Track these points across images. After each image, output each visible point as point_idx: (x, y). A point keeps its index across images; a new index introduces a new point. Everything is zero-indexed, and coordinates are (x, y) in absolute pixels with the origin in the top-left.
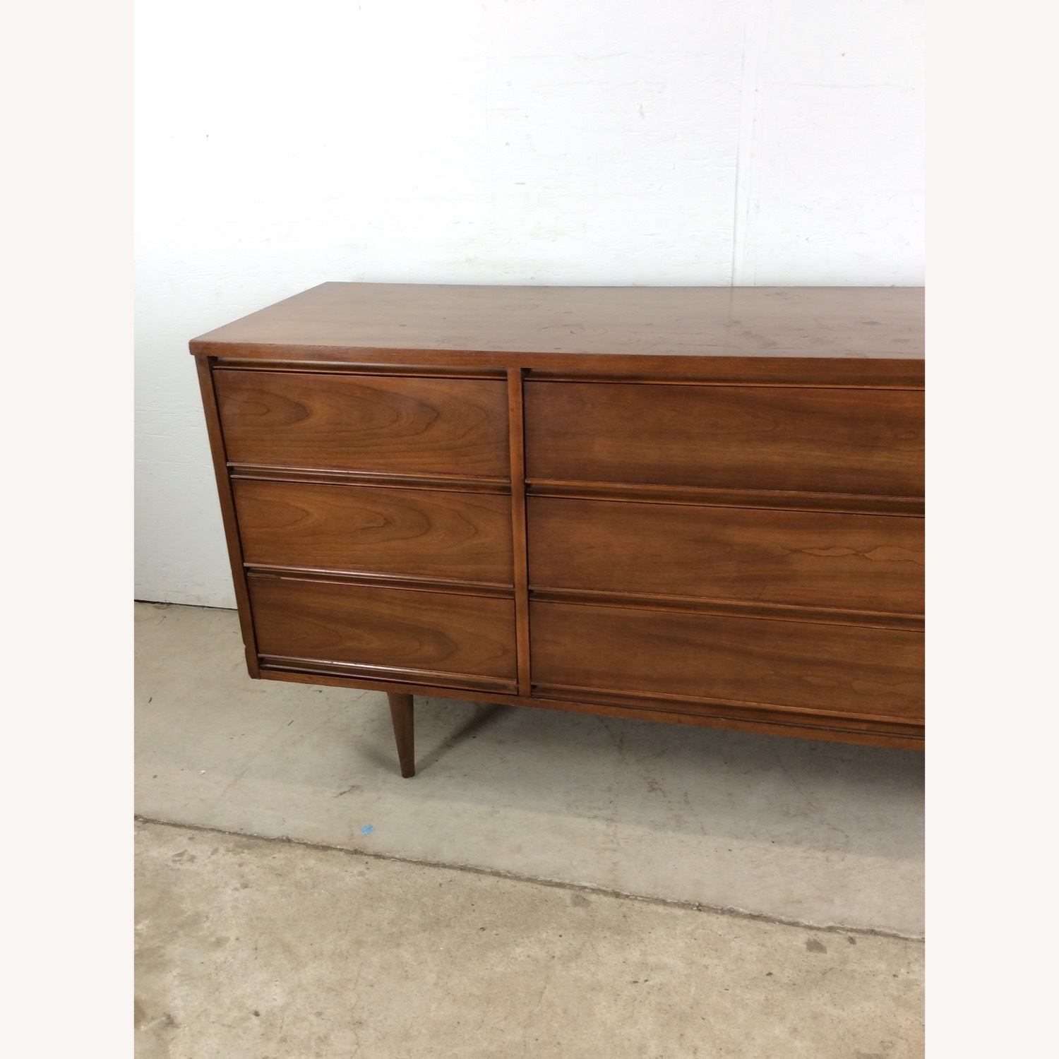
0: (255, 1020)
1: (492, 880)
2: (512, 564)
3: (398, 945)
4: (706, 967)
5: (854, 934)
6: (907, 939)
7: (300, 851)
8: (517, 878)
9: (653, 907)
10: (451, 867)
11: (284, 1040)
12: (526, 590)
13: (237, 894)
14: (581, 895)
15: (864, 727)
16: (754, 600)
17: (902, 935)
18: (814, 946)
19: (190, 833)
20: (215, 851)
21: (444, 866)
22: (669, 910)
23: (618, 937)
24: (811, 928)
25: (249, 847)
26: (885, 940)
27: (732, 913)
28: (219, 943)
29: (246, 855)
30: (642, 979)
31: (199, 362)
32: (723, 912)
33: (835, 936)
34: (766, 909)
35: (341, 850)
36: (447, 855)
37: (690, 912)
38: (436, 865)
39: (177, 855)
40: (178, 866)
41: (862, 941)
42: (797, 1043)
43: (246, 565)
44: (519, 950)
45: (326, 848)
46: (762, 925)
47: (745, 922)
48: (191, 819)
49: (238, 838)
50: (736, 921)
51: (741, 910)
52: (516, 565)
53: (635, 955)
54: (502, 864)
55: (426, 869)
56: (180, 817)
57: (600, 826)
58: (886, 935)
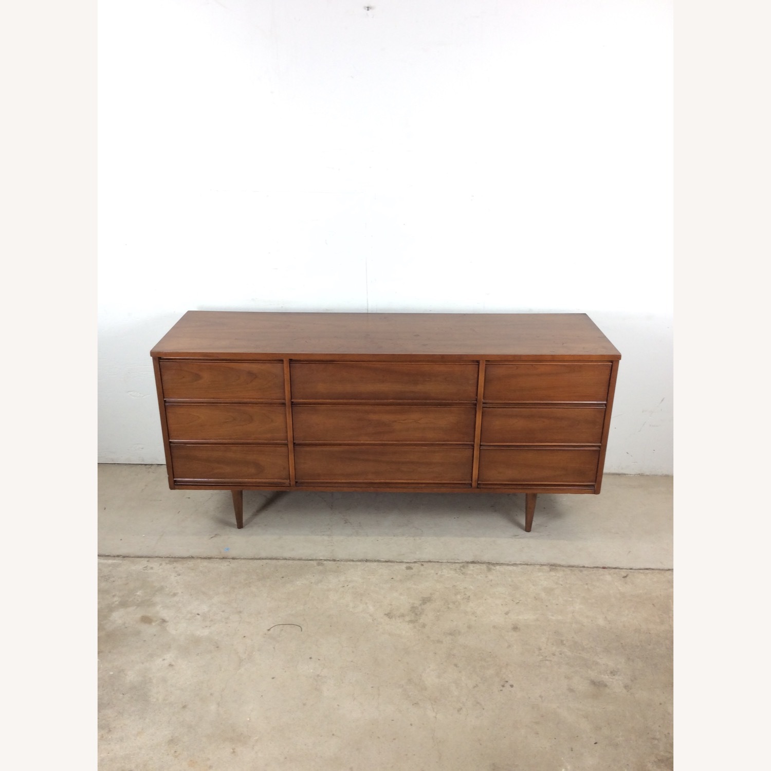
0: (198, 617)
1: (283, 562)
2: (287, 432)
3: (250, 587)
4: (369, 579)
5: (422, 563)
6: (442, 562)
7: (199, 560)
8: (293, 559)
9: (349, 563)
10: (265, 559)
11: (212, 621)
12: (293, 443)
13: (176, 578)
14: (320, 562)
15: (423, 485)
16: (381, 441)
17: (440, 561)
18: (409, 568)
19: (148, 559)
20: (161, 565)
21: (263, 559)
22: (354, 563)
23: (336, 574)
24: (408, 563)
25: (176, 561)
26: (434, 563)
27: (379, 561)
28: (175, 595)
29: (175, 564)
30: (346, 585)
31: (154, 359)
32: (375, 561)
33: (416, 564)
34: (391, 558)
35: (217, 558)
36: (263, 555)
37: (363, 563)
38: (259, 559)
39: (145, 567)
40: (146, 571)
41: (426, 565)
42: (402, 597)
43: (170, 440)
44: (298, 582)
45: (210, 558)
46: (389, 564)
47: (384, 563)
48: (145, 554)
49: (169, 559)
50: (380, 563)
51: (382, 560)
52: (288, 432)
53: (342, 578)
54: (287, 554)
55: (255, 561)
56: (139, 554)
57: (326, 538)
58: (435, 562)
